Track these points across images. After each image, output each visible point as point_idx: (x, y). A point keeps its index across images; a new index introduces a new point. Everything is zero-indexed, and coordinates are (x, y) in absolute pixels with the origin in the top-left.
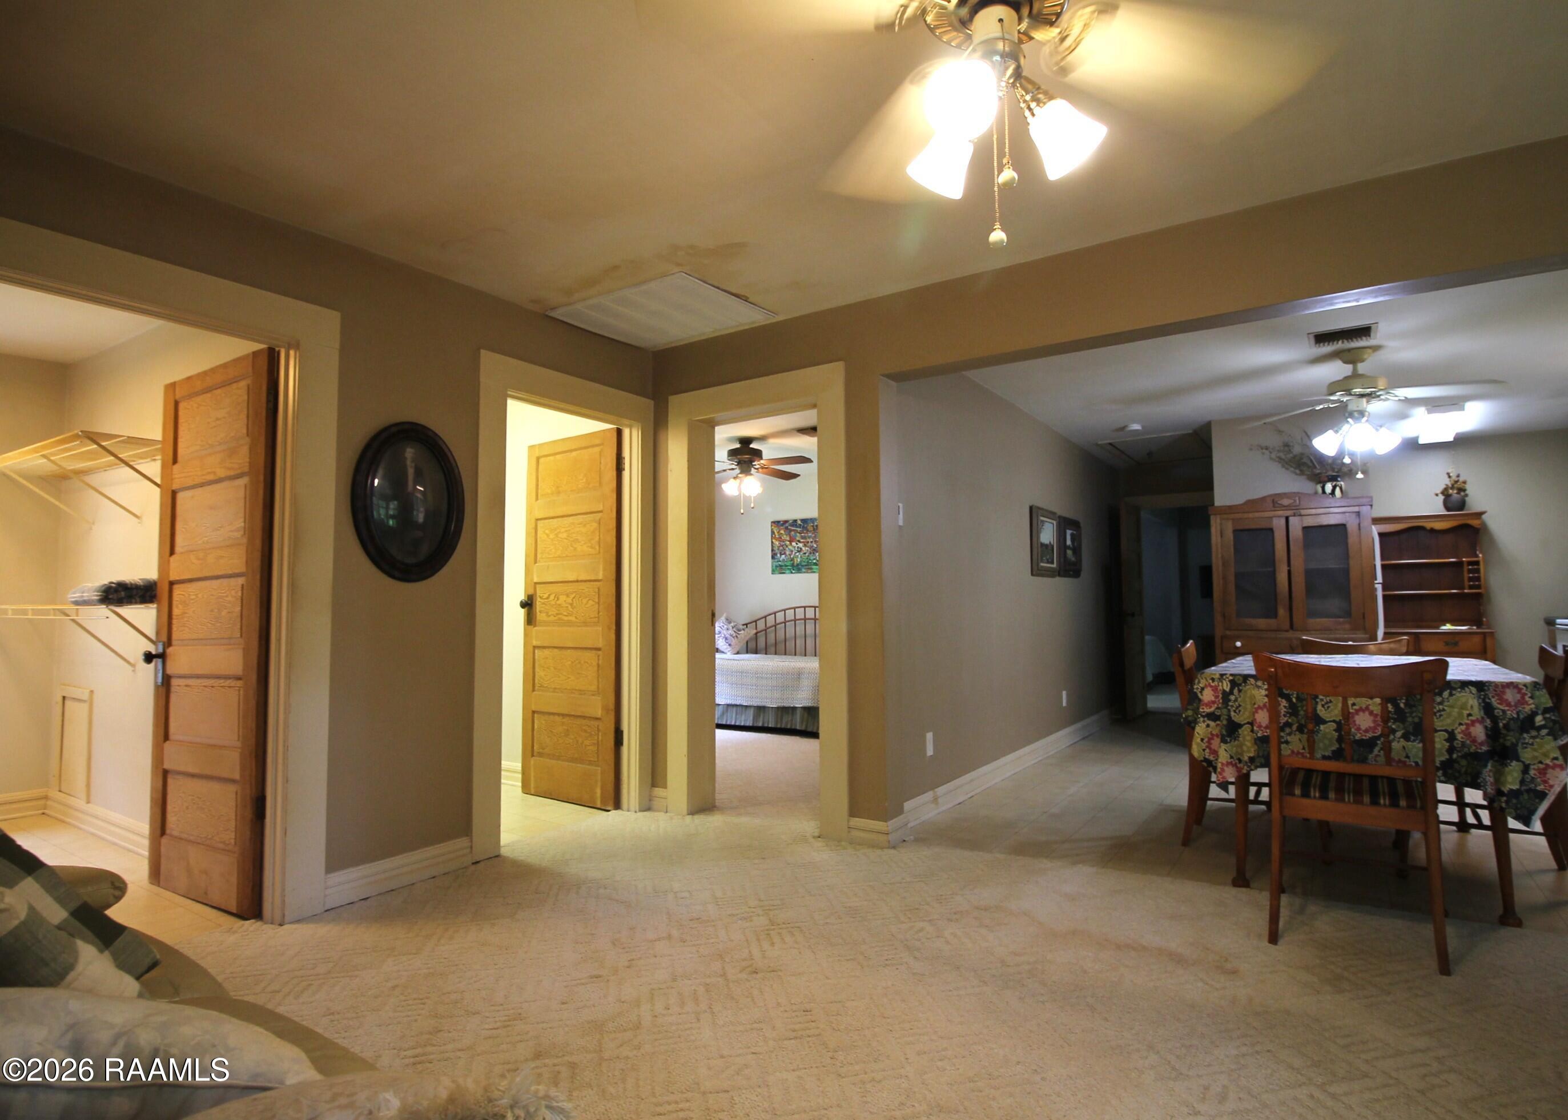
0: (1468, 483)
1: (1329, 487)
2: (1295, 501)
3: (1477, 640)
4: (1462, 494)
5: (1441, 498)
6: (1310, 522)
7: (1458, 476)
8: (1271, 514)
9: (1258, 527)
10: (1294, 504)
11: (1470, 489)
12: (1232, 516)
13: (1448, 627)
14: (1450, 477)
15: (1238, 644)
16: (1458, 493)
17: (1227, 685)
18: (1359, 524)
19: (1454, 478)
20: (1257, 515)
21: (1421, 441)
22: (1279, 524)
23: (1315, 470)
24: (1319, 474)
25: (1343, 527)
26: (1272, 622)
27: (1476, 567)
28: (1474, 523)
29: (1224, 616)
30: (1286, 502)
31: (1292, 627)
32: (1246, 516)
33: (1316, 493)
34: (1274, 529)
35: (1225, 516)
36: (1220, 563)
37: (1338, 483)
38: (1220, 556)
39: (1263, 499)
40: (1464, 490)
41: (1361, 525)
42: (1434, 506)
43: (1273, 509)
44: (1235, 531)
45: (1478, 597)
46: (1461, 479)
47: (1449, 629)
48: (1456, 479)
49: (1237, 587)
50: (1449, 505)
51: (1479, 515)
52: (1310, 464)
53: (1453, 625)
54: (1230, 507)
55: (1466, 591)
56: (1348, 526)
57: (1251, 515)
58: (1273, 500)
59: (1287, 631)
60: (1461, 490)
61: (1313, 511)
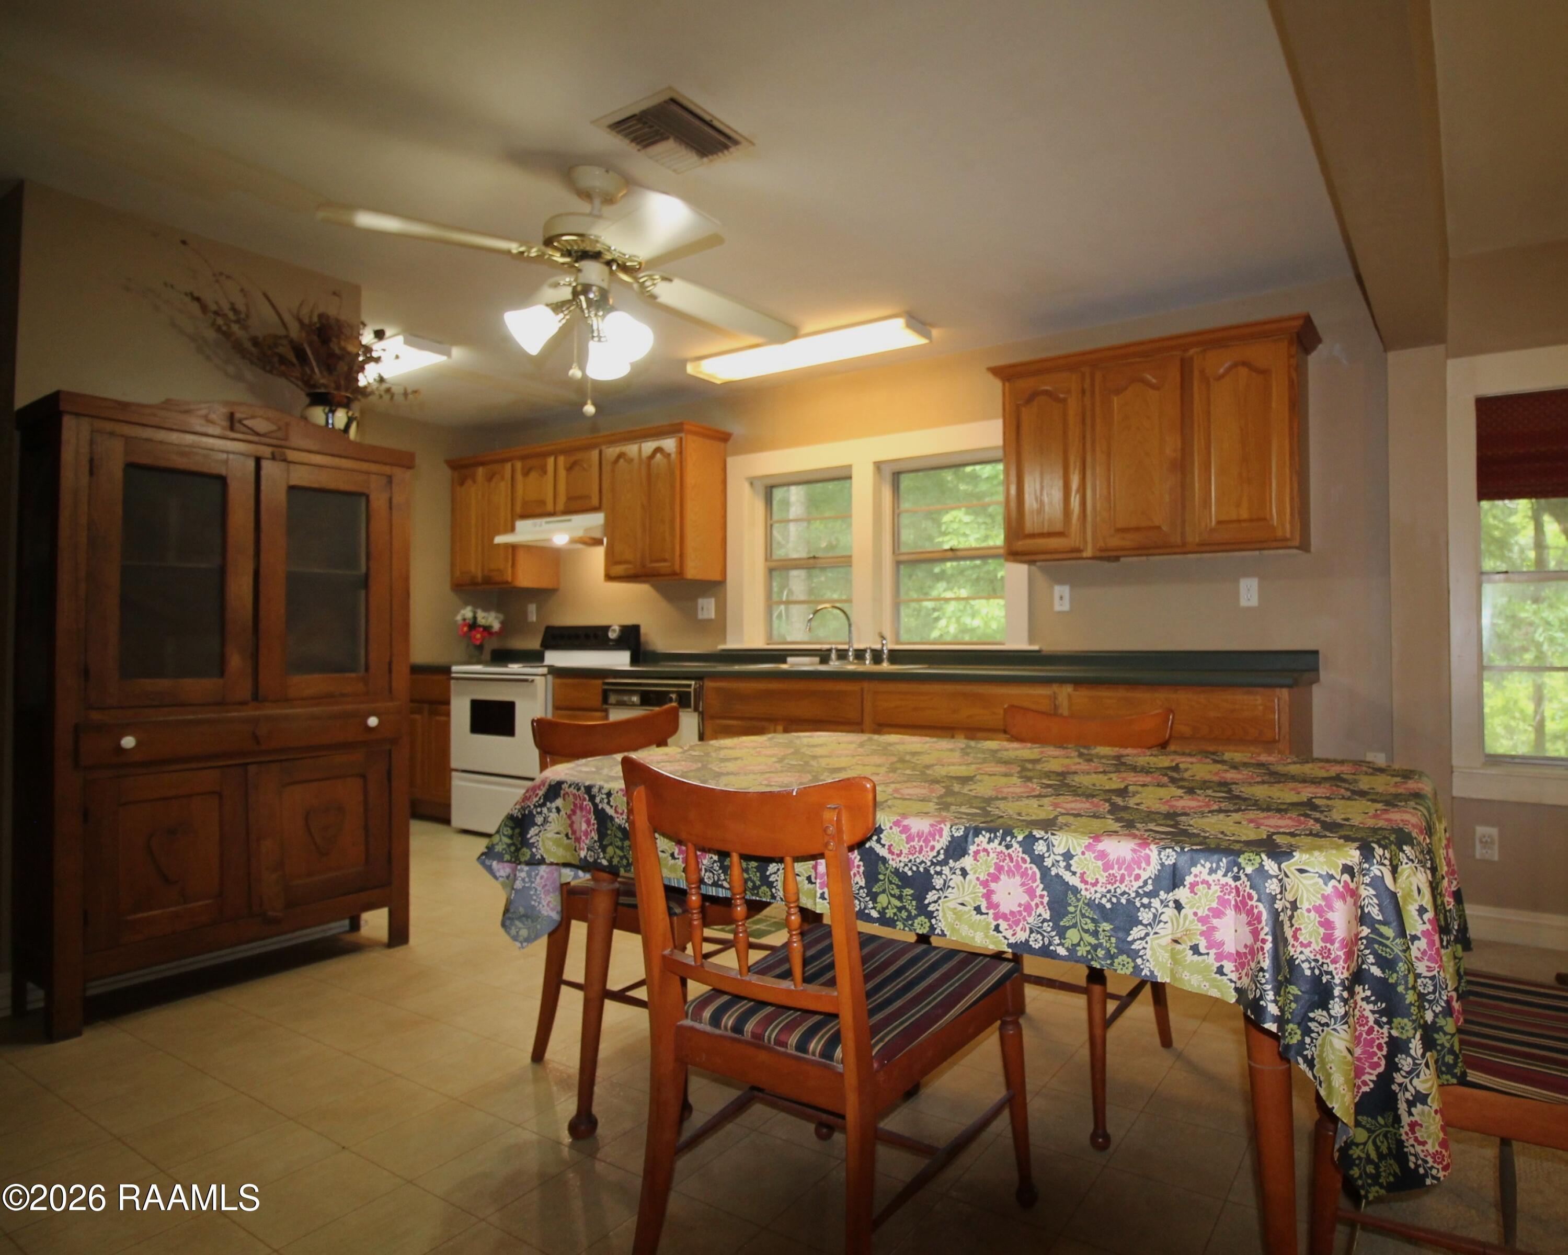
31: (256, 697)
34: (229, 481)
35: (109, 426)
44: (131, 467)
59: (244, 703)
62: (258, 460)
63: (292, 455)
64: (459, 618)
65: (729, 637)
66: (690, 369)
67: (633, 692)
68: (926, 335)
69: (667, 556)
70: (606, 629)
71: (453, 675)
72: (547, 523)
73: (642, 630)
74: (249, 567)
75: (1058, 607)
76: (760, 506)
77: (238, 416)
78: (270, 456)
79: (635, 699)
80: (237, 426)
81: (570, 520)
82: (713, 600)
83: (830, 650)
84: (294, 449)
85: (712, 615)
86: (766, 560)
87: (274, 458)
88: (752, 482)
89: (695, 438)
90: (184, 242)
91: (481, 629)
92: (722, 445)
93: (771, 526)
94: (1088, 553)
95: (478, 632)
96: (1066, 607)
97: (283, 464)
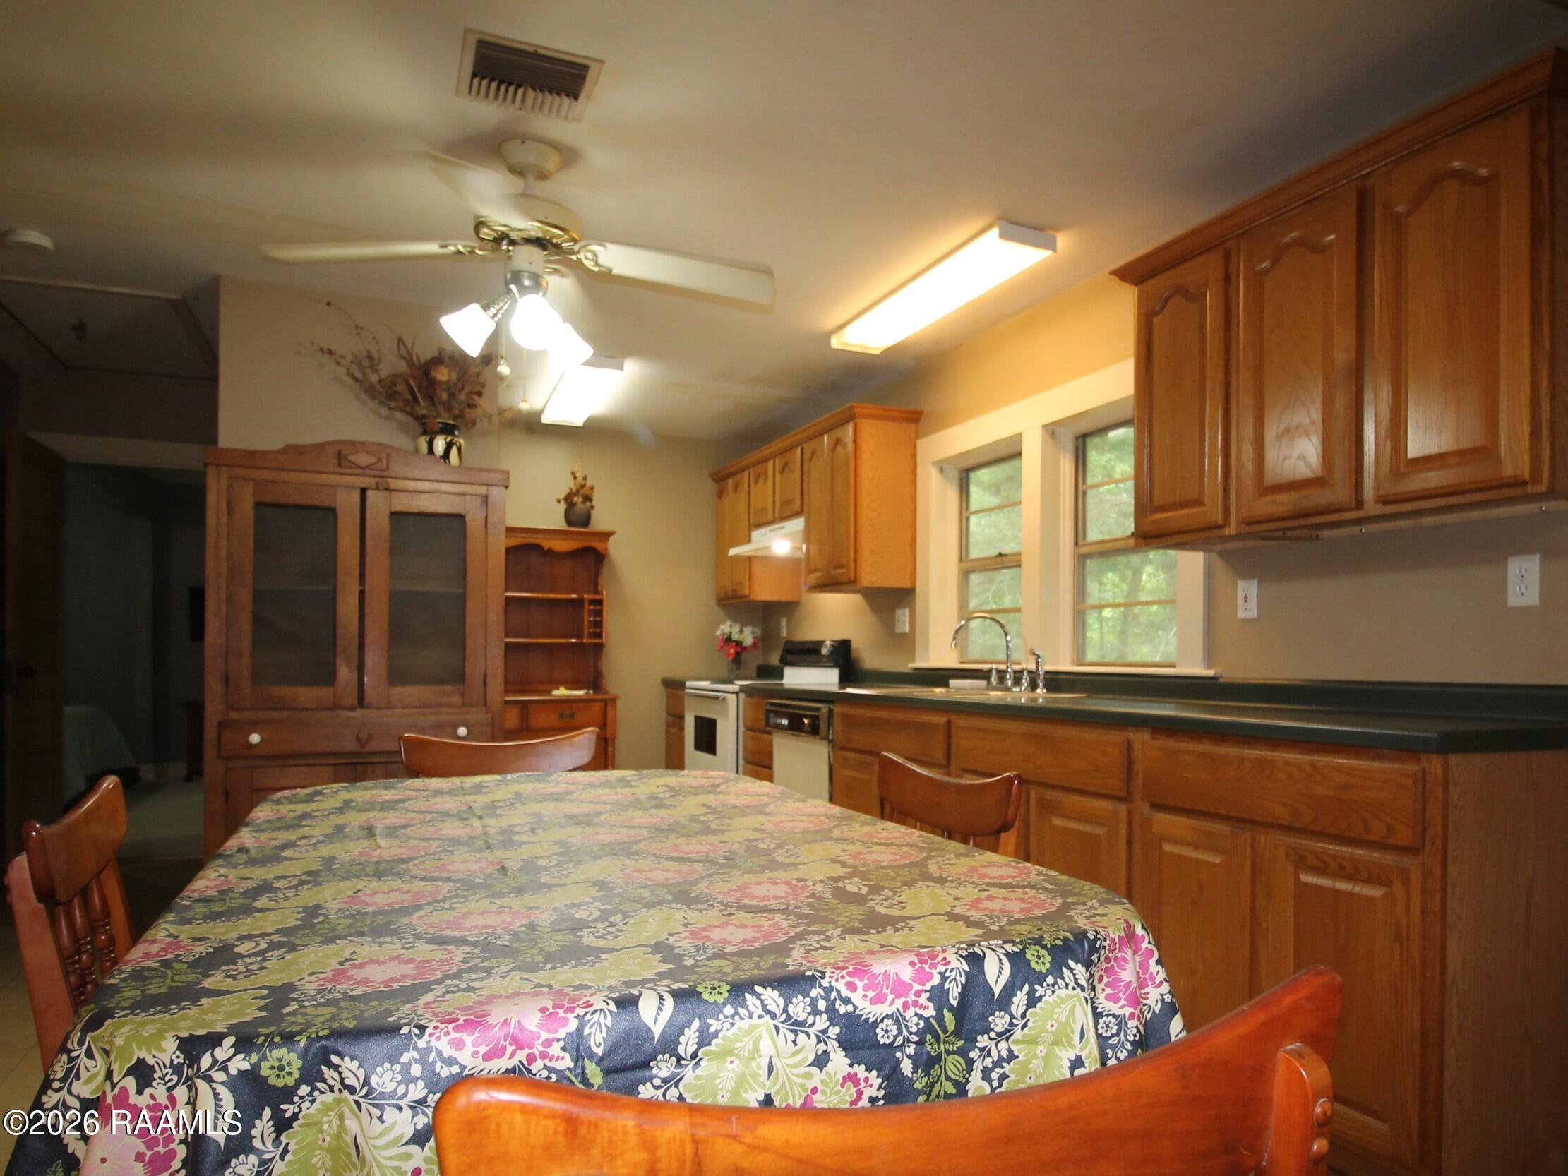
0: (596, 489)
1: (440, 444)
2: (380, 460)
3: (597, 708)
4: (588, 504)
5: (563, 506)
6: (402, 503)
7: (585, 478)
8: (332, 479)
9: (309, 502)
10: (379, 466)
11: (597, 501)
12: (256, 474)
13: (562, 692)
14: (575, 477)
15: (255, 738)
16: (583, 502)
17: (218, 1110)
18: (486, 518)
19: (580, 480)
20: (306, 477)
21: (546, 419)
22: (347, 503)
23: (418, 409)
24: (425, 417)
25: (459, 519)
26: (323, 693)
27: (598, 608)
28: (598, 545)
29: (226, 680)
30: (363, 459)
32: (283, 476)
33: (417, 451)
35: (240, 472)
36: (224, 568)
37: (456, 439)
38: (224, 553)
39: (321, 447)
40: (591, 500)
41: (489, 520)
42: (553, 518)
43: (338, 470)
44: (258, 505)
45: (599, 648)
46: (589, 483)
47: (563, 696)
48: (583, 483)
49: (257, 620)
50: (573, 518)
51: (606, 536)
52: (409, 397)
53: (568, 688)
54: (252, 454)
55: (585, 641)
56: (468, 518)
57: (294, 477)
58: (339, 453)
59: (352, 709)
60: (588, 498)
61: (411, 485)
62: (363, 491)
63: (394, 484)
64: (718, 633)
65: (918, 654)
66: (835, 343)
67: (783, 715)
68: (1051, 245)
69: (845, 562)
70: (821, 643)
71: (687, 690)
72: (771, 531)
73: (854, 645)
74: (356, 588)
75: (1241, 614)
76: (953, 495)
77: (343, 453)
78: (374, 486)
79: (785, 722)
80: (344, 463)
81: (783, 527)
82: (907, 611)
83: (990, 671)
84: (395, 478)
85: (907, 630)
86: (961, 560)
87: (377, 488)
88: (941, 467)
89: (872, 422)
90: (329, 304)
91: (734, 644)
92: (912, 426)
93: (968, 519)
94: (1230, 531)
95: (732, 647)
96: (1253, 613)
97: (386, 493)
